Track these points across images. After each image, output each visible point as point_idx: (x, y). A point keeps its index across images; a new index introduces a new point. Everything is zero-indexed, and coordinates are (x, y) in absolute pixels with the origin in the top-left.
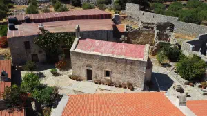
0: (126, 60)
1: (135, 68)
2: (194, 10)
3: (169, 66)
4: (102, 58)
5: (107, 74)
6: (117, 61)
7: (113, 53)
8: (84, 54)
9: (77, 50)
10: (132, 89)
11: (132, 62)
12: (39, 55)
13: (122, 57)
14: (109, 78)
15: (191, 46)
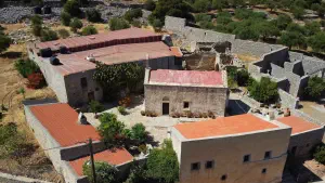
0: (207, 89)
1: (216, 95)
2: (245, 21)
3: (239, 91)
4: (181, 89)
5: (186, 105)
6: (197, 90)
7: (191, 82)
8: (161, 87)
9: (151, 83)
10: (214, 118)
11: (213, 90)
12: (96, 93)
13: (203, 85)
14: (188, 109)
15: (259, 68)
